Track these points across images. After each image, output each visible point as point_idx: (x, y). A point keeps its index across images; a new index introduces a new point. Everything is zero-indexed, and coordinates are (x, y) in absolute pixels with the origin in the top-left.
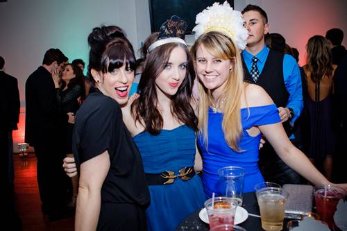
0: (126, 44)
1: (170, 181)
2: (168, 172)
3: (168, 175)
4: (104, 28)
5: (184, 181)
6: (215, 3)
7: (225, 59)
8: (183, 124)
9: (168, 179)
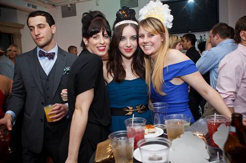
0: (104, 21)
1: (130, 113)
2: (129, 107)
3: (128, 109)
4: (91, 12)
5: (139, 113)
6: (151, 1)
7: (157, 34)
8: (139, 77)
9: (128, 112)
